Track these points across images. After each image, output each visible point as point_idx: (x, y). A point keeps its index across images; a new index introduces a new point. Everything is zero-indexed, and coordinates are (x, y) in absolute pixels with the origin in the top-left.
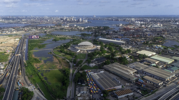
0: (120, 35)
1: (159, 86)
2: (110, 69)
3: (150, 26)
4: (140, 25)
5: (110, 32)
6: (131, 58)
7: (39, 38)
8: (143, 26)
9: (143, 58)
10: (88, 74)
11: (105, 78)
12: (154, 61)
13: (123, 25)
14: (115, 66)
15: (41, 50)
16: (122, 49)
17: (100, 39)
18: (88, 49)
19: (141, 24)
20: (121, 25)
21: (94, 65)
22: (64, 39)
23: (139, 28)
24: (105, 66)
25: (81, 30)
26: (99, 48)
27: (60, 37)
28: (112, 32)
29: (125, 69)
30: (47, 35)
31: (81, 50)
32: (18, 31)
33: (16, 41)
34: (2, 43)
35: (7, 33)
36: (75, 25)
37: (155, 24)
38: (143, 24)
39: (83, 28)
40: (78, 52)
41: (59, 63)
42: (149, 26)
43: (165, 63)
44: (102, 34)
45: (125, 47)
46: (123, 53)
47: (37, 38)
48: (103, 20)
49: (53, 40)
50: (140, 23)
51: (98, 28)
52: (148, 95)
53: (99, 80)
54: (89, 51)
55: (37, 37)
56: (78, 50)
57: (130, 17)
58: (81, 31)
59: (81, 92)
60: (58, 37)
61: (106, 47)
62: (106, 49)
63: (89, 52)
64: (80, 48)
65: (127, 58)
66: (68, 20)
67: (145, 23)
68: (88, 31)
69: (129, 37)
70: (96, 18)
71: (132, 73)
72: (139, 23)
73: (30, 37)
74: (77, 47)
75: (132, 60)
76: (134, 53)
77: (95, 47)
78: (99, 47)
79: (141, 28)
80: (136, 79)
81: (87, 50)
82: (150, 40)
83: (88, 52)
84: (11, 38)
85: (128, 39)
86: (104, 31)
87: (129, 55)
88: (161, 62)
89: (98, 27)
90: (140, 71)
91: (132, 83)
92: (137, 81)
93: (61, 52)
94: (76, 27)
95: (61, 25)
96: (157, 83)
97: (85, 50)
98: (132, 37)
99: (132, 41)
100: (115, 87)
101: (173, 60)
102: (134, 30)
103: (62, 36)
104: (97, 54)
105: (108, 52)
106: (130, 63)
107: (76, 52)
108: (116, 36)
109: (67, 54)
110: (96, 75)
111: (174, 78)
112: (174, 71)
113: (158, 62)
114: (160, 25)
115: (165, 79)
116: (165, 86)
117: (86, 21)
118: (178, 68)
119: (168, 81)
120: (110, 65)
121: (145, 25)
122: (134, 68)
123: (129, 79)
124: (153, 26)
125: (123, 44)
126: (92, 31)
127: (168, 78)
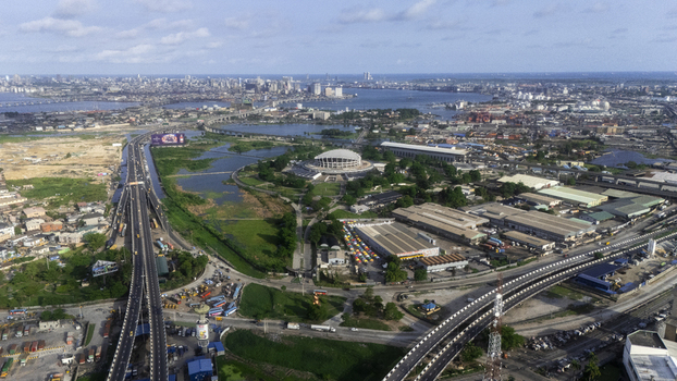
0: (453, 136)
1: (544, 252)
2: (411, 217)
3: (567, 108)
4: (529, 105)
5: (420, 126)
6: (477, 192)
7: (185, 142)
8: (541, 107)
9: (514, 193)
10: (349, 228)
11: (397, 234)
12: (546, 199)
13: (469, 104)
14: (427, 211)
15: (199, 173)
16: (456, 172)
17: (385, 144)
18: (346, 170)
19: (535, 103)
20: (462, 106)
21: (364, 208)
22: (267, 145)
23: (527, 113)
24: (398, 211)
25: (320, 122)
26: (383, 170)
27: (254, 139)
28: (427, 126)
29: (455, 215)
30: (207, 135)
31: (323, 174)
32: (106, 123)
33: (111, 153)
34: (69, 155)
35: (72, 129)
36: (300, 106)
37: (584, 99)
38: (542, 102)
39: (327, 115)
40: (315, 177)
41: (260, 204)
42: (561, 109)
43: (577, 204)
44: (392, 132)
45: (464, 166)
46: (456, 182)
47: (179, 143)
48: (401, 89)
49: (230, 149)
50: (531, 97)
51: (378, 116)
52: (508, 268)
53: (378, 237)
54: (350, 175)
55: (178, 140)
56: (314, 173)
57: (502, 80)
58: (321, 124)
59: (330, 260)
60: (247, 140)
61: (403, 168)
62: (403, 172)
63: (351, 179)
64: (320, 168)
65: (466, 194)
66: (271, 89)
67: (549, 98)
68: (346, 124)
69: (483, 141)
70: (373, 82)
71: (474, 226)
72: (527, 99)
73: (157, 139)
74: (312, 167)
75: (480, 198)
76: (491, 181)
77: (369, 166)
78: (381, 166)
79: (531, 113)
80: (483, 238)
81: (343, 175)
82: (552, 150)
83: (345, 179)
84: (90, 142)
85: (481, 145)
86: (401, 124)
87: (472, 187)
88: (566, 203)
89: (379, 110)
90: (499, 221)
91: (469, 246)
92: (483, 241)
93: (262, 178)
94: (302, 111)
95: (250, 105)
96: (539, 245)
97: (336, 172)
98: (493, 139)
99: (492, 152)
100: (419, 252)
101: (605, 198)
102: (504, 122)
103: (260, 139)
104: (374, 186)
105: (408, 180)
106: (471, 204)
107: (308, 179)
108: (441, 137)
109: (280, 182)
110: (370, 229)
111: (592, 236)
112: (598, 223)
113: (557, 202)
114: (602, 106)
115: (563, 237)
116: (558, 252)
117: (339, 92)
118: (611, 216)
119: (570, 243)
120: (412, 208)
121: (550, 103)
122: (481, 215)
123: (463, 236)
124: (575, 109)
125: (459, 157)
126: (359, 123)
127: (573, 233)
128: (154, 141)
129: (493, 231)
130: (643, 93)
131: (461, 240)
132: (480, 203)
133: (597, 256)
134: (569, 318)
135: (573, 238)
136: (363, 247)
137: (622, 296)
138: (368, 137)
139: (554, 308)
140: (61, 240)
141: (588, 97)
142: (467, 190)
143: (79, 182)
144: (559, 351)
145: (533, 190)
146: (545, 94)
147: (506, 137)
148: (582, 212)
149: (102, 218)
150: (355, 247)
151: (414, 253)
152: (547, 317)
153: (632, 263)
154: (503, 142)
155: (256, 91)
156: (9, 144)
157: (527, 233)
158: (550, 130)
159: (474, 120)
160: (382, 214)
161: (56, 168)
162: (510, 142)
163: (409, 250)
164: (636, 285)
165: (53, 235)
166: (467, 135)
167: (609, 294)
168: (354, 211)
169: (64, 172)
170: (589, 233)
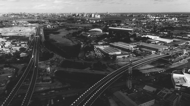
0: (130, 26)
1: (152, 53)
2: (114, 45)
3: (165, 20)
4: (153, 19)
6: (134, 40)
7: (53, 28)
8: (157, 20)
9: (146, 40)
10: (96, 48)
11: (110, 49)
12: (155, 41)
13: (136, 19)
14: (119, 43)
16: (129, 35)
17: (110, 28)
19: (155, 19)
20: (134, 20)
21: (101, 43)
22: (76, 29)
23: (152, 21)
24: (111, 44)
26: (108, 34)
28: (123, 24)
29: (127, 44)
30: (60, 26)
31: (91, 35)
33: (32, 30)
34: (20, 30)
37: (170, 18)
38: (157, 19)
39: (95, 22)
40: (88, 36)
41: (72, 42)
42: (163, 20)
43: (163, 42)
45: (132, 33)
48: (117, 16)
52: (141, 57)
53: (104, 50)
55: (51, 27)
56: (88, 35)
57: (147, 14)
58: (93, 24)
59: (89, 55)
60: (71, 27)
61: (114, 34)
63: (99, 36)
64: (90, 33)
66: (80, 16)
67: (160, 18)
68: (100, 24)
70: (109, 14)
71: (132, 47)
72: (153, 18)
73: (45, 26)
74: (88, 33)
76: (139, 37)
77: (104, 33)
79: (154, 21)
80: (134, 50)
81: (96, 35)
82: (158, 30)
83: (97, 36)
85: (138, 29)
86: (116, 24)
87: (133, 38)
88: (160, 42)
89: (109, 21)
90: (140, 46)
91: (130, 52)
92: (134, 51)
93: (73, 36)
94: (88, 21)
96: (151, 51)
97: (94, 34)
98: (142, 27)
99: (141, 30)
100: (115, 53)
101: (172, 40)
102: (146, 23)
103: (75, 27)
104: (105, 38)
106: (132, 42)
107: (86, 36)
108: (127, 27)
109: (78, 37)
110: (102, 48)
111: (167, 50)
112: (169, 47)
113: (158, 42)
114: (175, 19)
115: (158, 50)
116: (156, 53)
117: (99, 16)
118: (173, 45)
119: (160, 51)
120: (115, 43)
121: (160, 19)
122: (135, 45)
123: (129, 49)
124: (167, 20)
125: (131, 31)
126: (104, 24)
127: (161, 49)
128: (44, 27)
129: (138, 49)
130: (188, 17)
131: (128, 50)
132: (135, 42)
133: (168, 54)
134: (157, 69)
135: (161, 50)
136: (99, 52)
137: (173, 64)
138: (106, 27)
139: (153, 66)
140: (14, 49)
141: (171, 17)
142: (132, 39)
143: (22, 36)
144: (152, 77)
145: (151, 39)
146: (159, 17)
147: (145, 27)
148: (165, 44)
149: (26, 44)
150: (97, 52)
151: (113, 53)
152: (150, 68)
153: (178, 56)
154: (145, 28)
155: (76, 16)
156: (4, 28)
157: (148, 49)
158: (158, 25)
159: (137, 23)
160: (106, 44)
161: (16, 33)
162: (146, 28)
163: (112, 52)
164: (178, 61)
165: (11, 48)
166: (134, 26)
167: (170, 63)
168: (98, 44)
169: (18, 34)
170: (166, 49)
